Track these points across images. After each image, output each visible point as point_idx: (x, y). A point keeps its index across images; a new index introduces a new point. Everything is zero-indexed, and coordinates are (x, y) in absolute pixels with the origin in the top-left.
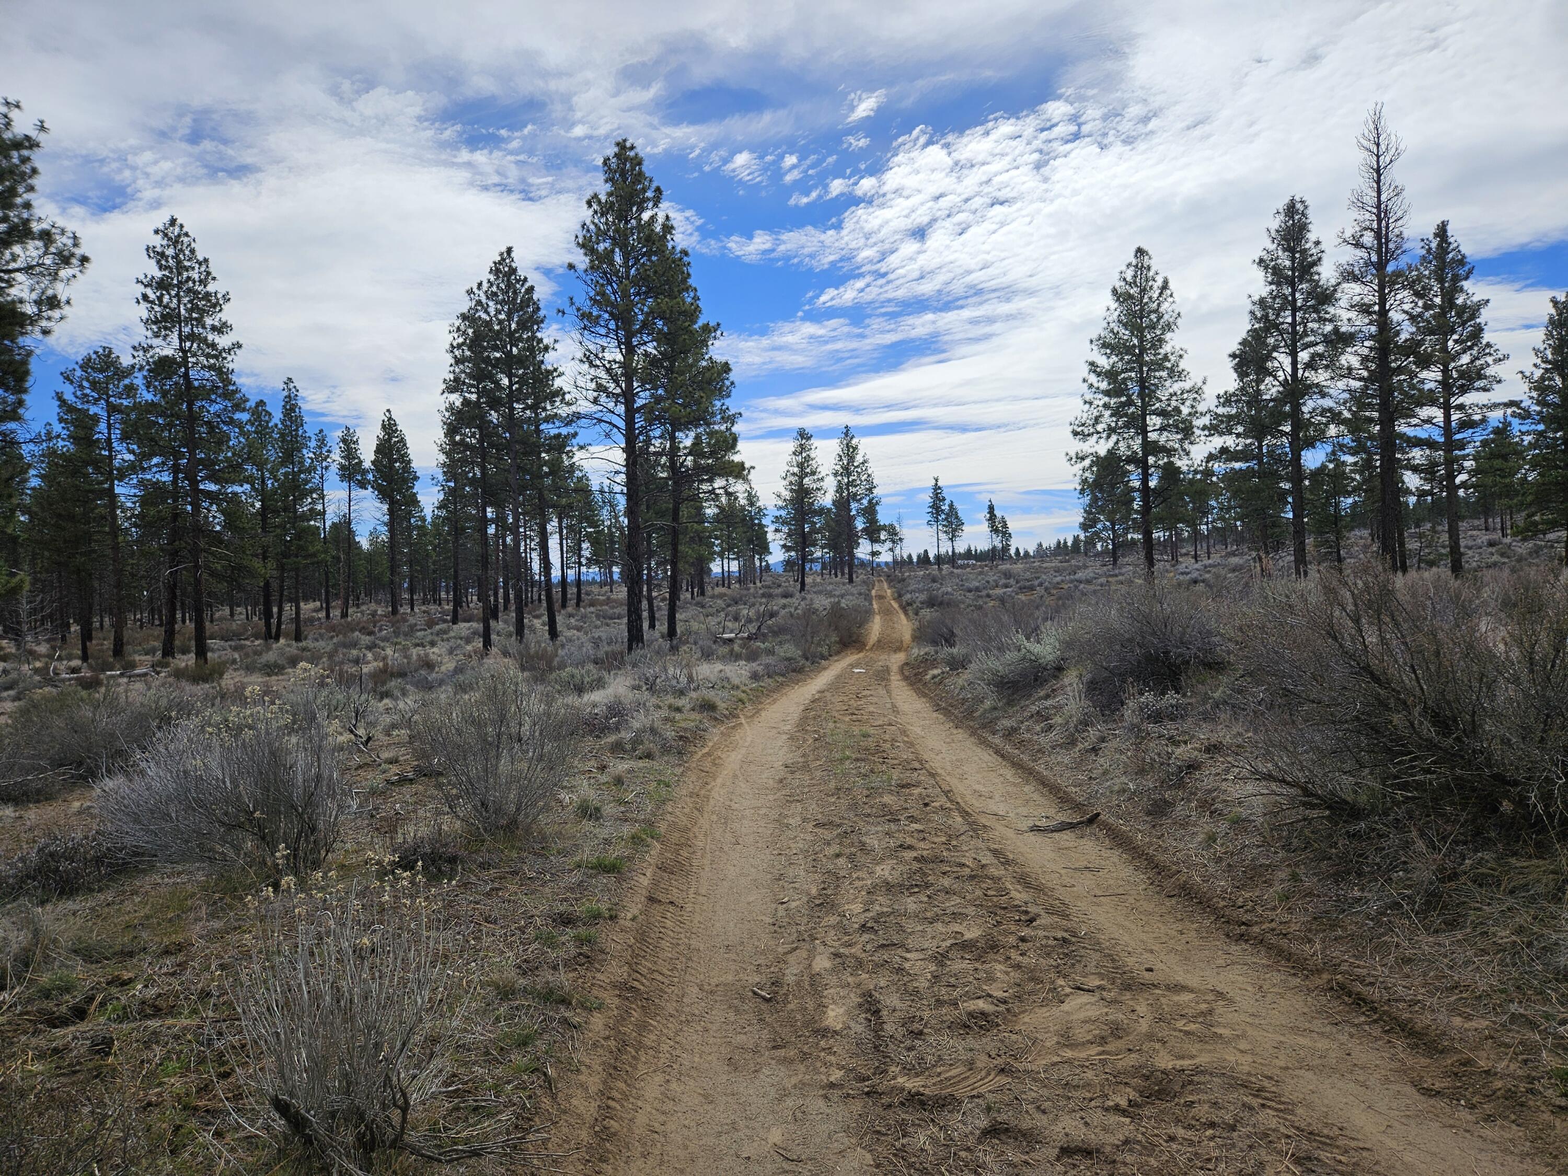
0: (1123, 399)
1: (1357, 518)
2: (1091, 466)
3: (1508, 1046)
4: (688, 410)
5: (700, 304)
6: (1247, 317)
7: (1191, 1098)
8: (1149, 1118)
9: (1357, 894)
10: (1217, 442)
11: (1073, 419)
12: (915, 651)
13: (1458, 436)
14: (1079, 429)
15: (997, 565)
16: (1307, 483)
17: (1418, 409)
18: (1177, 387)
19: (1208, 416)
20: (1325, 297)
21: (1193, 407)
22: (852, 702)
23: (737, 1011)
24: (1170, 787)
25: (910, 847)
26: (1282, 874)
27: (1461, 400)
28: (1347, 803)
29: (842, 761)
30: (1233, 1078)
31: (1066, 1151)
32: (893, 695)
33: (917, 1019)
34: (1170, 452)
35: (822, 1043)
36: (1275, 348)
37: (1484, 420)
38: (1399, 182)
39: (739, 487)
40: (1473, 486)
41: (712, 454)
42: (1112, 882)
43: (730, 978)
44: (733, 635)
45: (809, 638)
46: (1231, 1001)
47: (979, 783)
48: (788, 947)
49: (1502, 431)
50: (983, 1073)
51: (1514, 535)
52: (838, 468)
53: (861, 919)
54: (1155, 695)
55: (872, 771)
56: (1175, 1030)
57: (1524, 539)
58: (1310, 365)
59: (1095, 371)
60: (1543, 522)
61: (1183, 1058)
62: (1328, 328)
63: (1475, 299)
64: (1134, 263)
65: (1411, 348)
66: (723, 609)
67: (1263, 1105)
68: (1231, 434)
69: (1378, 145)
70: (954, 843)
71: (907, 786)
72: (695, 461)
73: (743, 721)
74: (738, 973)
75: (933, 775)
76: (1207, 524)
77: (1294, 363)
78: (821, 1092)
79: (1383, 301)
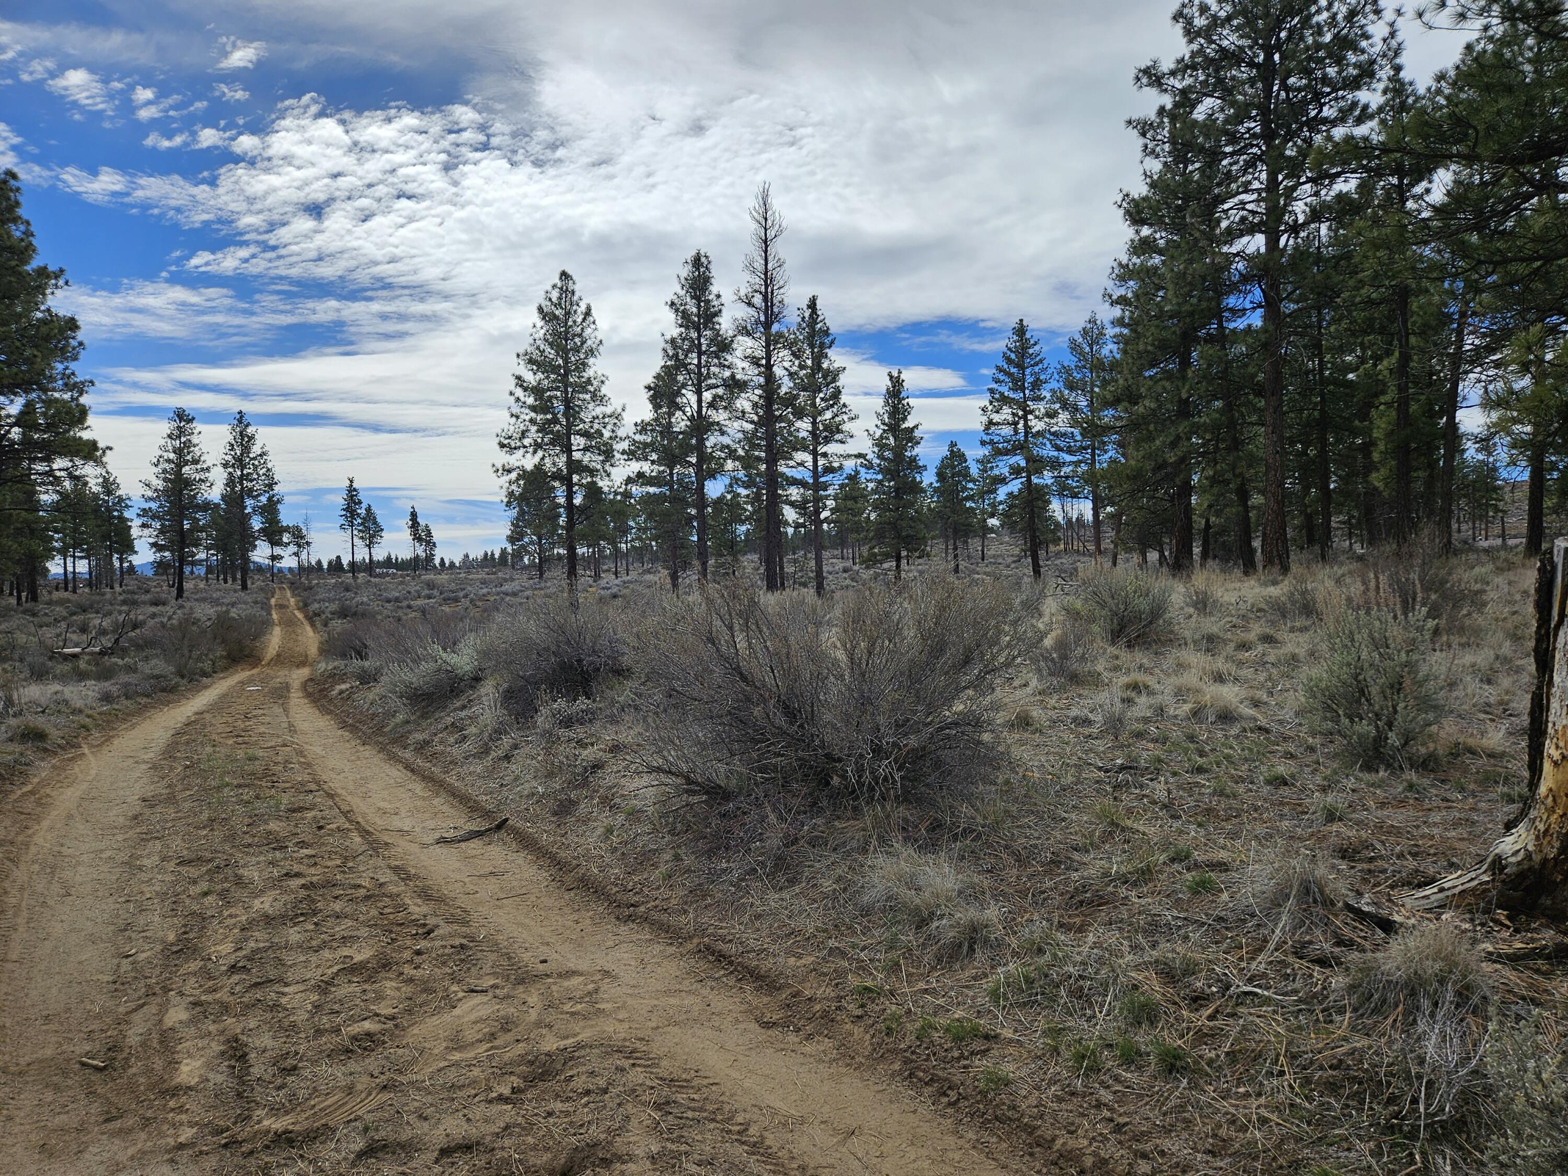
0: (549, 416)
1: (749, 544)
2: (517, 479)
3: (825, 975)
4: (15, 370)
5: (35, 242)
6: (661, 354)
7: (571, 1073)
8: (530, 1101)
9: (724, 865)
10: (635, 467)
11: (500, 432)
12: (322, 666)
13: (822, 479)
14: (506, 442)
15: (420, 575)
16: (710, 510)
17: (794, 454)
18: (599, 411)
19: (627, 441)
20: (724, 346)
21: (613, 431)
22: (240, 722)
23: (57, 1088)
24: (576, 788)
25: (298, 875)
26: (667, 856)
27: (825, 449)
28: (720, 787)
29: (219, 789)
30: (610, 1046)
31: (445, 1152)
32: (291, 714)
33: (291, 1055)
34: (592, 472)
35: (172, 1104)
36: (684, 386)
37: (841, 467)
38: (782, 255)
39: (90, 472)
40: (832, 522)
41: (49, 427)
42: (515, 883)
43: (49, 1052)
44: (77, 650)
45: (186, 652)
46: (616, 978)
47: (384, 800)
48: (132, 1005)
49: (853, 478)
50: (363, 1095)
51: (861, 564)
52: (229, 458)
53: (232, 960)
54: (568, 702)
55: (257, 797)
56: (562, 1013)
57: (867, 568)
58: (711, 405)
59: (521, 386)
60: (881, 554)
61: (567, 1037)
62: (727, 374)
63: (836, 365)
64: (559, 285)
65: (789, 401)
66: (64, 619)
67: (634, 1065)
68: (647, 460)
69: (766, 219)
70: (350, 864)
71: (300, 809)
72: (24, 434)
73: (86, 751)
74: (61, 1045)
75: (331, 796)
76: (626, 543)
77: (700, 401)
78: (167, 1157)
79: (768, 357)
